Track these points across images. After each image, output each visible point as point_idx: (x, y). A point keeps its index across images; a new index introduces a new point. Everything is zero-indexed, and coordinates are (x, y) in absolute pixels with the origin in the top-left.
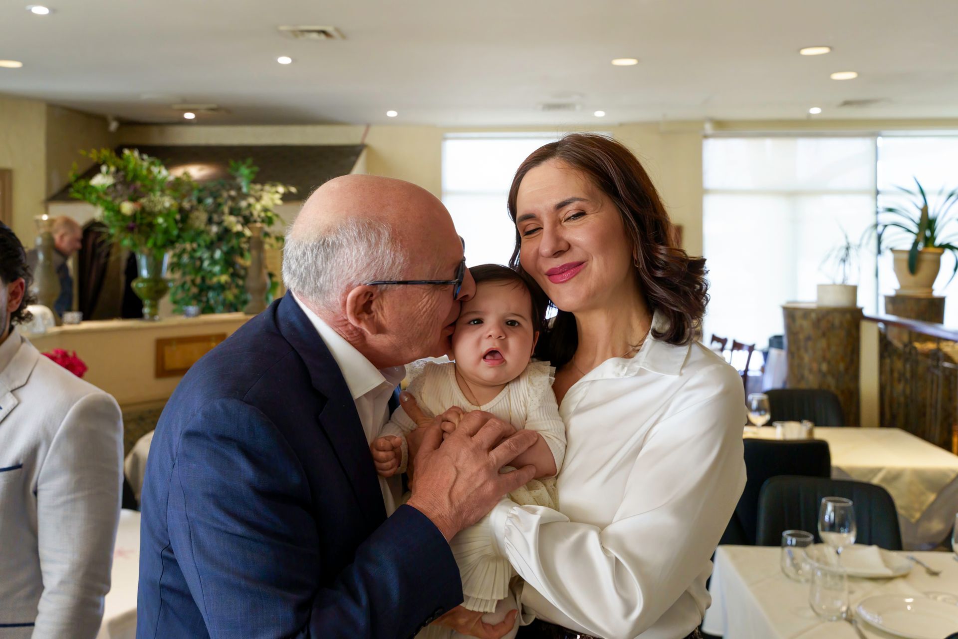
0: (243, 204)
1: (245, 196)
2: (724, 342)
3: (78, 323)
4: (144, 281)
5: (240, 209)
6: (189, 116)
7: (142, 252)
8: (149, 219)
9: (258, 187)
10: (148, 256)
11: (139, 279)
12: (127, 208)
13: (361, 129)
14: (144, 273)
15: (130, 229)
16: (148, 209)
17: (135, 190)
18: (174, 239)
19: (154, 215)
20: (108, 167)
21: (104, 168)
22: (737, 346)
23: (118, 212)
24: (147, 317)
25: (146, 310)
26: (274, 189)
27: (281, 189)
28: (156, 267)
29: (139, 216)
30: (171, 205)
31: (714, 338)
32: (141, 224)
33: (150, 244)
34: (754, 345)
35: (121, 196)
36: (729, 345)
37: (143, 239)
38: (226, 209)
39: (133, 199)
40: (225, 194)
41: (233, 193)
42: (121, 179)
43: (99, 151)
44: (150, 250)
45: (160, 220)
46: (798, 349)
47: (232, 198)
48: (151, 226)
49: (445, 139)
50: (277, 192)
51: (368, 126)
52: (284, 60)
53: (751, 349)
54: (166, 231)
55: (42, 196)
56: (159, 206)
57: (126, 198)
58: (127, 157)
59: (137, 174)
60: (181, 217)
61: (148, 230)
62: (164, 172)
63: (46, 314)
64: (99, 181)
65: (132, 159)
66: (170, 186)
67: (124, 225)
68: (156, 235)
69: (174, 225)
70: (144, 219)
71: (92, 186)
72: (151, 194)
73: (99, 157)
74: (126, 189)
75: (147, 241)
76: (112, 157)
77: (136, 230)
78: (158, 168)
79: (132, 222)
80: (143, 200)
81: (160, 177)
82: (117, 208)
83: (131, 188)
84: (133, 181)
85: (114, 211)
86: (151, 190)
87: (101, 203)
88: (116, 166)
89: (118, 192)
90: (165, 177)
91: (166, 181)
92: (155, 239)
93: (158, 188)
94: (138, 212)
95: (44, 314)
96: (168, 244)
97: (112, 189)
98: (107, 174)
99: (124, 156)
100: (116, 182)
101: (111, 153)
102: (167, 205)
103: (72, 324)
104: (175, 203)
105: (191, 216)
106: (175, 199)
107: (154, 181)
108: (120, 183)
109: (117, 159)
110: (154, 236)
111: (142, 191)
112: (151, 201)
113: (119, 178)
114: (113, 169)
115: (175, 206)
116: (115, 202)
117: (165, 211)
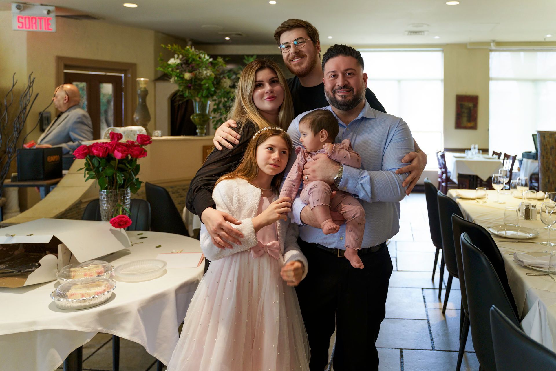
2: (499, 155)
3: (161, 136)
4: (197, 115)
6: (227, 38)
7: (196, 100)
8: (199, 82)
10: (200, 102)
11: (195, 115)
12: (187, 76)
14: (197, 111)
15: (189, 87)
16: (199, 77)
17: (193, 67)
18: (212, 93)
19: (201, 80)
20: (178, 55)
21: (176, 56)
22: (507, 156)
23: (183, 78)
24: (199, 134)
25: (198, 131)
28: (203, 107)
29: (193, 80)
30: (211, 75)
31: (494, 153)
32: (195, 85)
33: (199, 96)
34: (516, 156)
35: (185, 71)
36: (502, 157)
37: (196, 93)
39: (190, 72)
42: (185, 61)
44: (200, 99)
45: (204, 82)
46: (547, 154)
48: (200, 85)
52: (273, 3)
53: (514, 158)
54: (208, 89)
55: (153, 78)
56: (204, 75)
57: (187, 71)
58: (188, 50)
59: (194, 60)
60: (216, 81)
61: (198, 88)
62: (207, 57)
63: (142, 130)
64: (173, 61)
65: (191, 51)
66: (210, 65)
67: (186, 85)
68: (203, 90)
69: (212, 85)
70: (196, 82)
71: (169, 65)
72: (200, 69)
73: (172, 49)
74: (187, 66)
75: (198, 94)
76: (180, 50)
77: (192, 88)
78: (203, 55)
79: (190, 84)
80: (196, 72)
81: (205, 60)
82: (182, 76)
83: (190, 66)
84: (191, 63)
85: (180, 77)
86: (200, 67)
87: (174, 73)
88: (182, 54)
89: (183, 68)
90: (207, 60)
91: (207, 62)
92: (203, 93)
93: (204, 66)
94: (193, 78)
95: (141, 131)
96: (209, 95)
97: (180, 66)
98: (177, 58)
99: (186, 49)
100: (182, 62)
101: (178, 47)
102: (208, 74)
103: (157, 136)
104: (213, 74)
105: (222, 81)
106: (213, 72)
107: (202, 62)
108: (184, 63)
109: (183, 51)
110: (201, 91)
111: (196, 67)
112: (200, 73)
113: (184, 60)
114: (181, 56)
115: (213, 75)
116: (181, 73)
117: (207, 78)
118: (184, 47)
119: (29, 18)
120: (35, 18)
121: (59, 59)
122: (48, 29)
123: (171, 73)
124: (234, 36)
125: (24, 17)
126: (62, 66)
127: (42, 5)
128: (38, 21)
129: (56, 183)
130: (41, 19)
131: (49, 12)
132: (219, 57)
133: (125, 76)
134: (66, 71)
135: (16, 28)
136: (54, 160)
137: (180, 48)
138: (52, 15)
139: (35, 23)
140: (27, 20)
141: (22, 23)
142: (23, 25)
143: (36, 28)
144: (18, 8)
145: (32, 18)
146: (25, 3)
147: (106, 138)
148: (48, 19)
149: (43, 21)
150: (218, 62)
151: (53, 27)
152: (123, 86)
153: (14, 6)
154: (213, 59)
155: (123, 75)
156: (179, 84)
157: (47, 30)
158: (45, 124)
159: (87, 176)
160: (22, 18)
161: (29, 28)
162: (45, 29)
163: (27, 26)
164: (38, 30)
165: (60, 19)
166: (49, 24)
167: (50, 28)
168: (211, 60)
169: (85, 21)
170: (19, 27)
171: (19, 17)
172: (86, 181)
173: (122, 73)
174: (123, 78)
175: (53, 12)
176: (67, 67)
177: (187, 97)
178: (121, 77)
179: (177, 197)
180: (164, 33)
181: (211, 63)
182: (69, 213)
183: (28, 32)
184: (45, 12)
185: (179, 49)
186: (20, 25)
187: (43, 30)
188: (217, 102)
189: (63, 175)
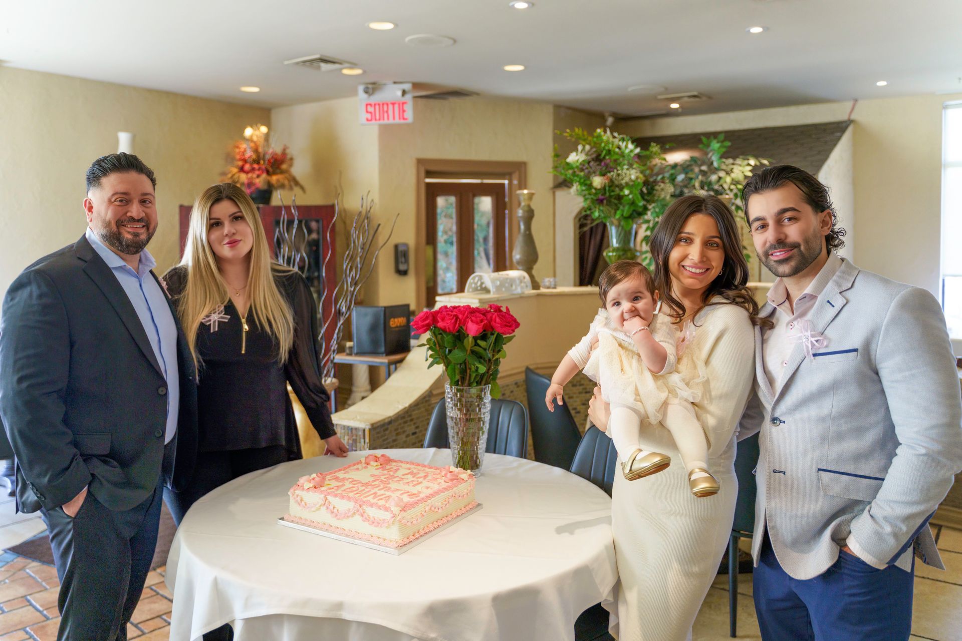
0: (714, 178)
1: (716, 170)
4: (614, 250)
5: (710, 184)
6: (675, 106)
7: (612, 223)
8: (617, 191)
9: (730, 161)
10: (618, 227)
11: (611, 249)
12: (598, 181)
13: (848, 105)
14: (615, 242)
15: (600, 201)
16: (616, 182)
17: (607, 165)
18: (640, 210)
19: (621, 188)
20: (584, 146)
21: (580, 147)
23: (590, 186)
26: (746, 162)
27: (752, 162)
28: (626, 237)
29: (607, 189)
30: (637, 178)
32: (610, 196)
33: (618, 215)
35: (594, 172)
37: (613, 211)
38: (697, 184)
39: (603, 175)
40: (697, 170)
41: (704, 168)
42: (594, 156)
43: (572, 130)
44: (619, 220)
45: (626, 192)
47: (703, 173)
48: (620, 198)
49: (945, 107)
50: (749, 165)
51: (856, 100)
52: (757, 30)
54: (633, 203)
55: (551, 184)
56: (627, 179)
57: (598, 173)
58: (599, 136)
59: (609, 152)
60: (647, 189)
61: (616, 202)
62: (631, 146)
63: (524, 278)
64: (574, 158)
65: (605, 138)
66: (637, 160)
67: (595, 198)
68: (624, 206)
69: (639, 197)
70: (613, 191)
71: (568, 164)
72: (619, 168)
73: (571, 136)
74: (598, 165)
75: (615, 213)
76: (586, 137)
77: (605, 202)
78: (625, 143)
79: (602, 195)
80: (612, 173)
81: (627, 151)
82: (588, 182)
83: (603, 164)
84: (604, 157)
85: (586, 185)
86: (619, 164)
87: (576, 178)
88: (589, 144)
89: (591, 167)
90: (631, 151)
91: (632, 155)
92: (623, 211)
93: (626, 162)
94: (607, 184)
95: (522, 278)
96: (635, 214)
97: (586, 165)
98: (581, 152)
99: (595, 134)
100: (589, 158)
101: (583, 131)
102: (633, 177)
103: (548, 288)
104: (641, 176)
105: (657, 187)
106: (642, 172)
107: (622, 155)
108: (593, 160)
109: (590, 138)
110: (621, 207)
111: (612, 164)
112: (618, 175)
113: (592, 154)
114: (588, 147)
115: (642, 178)
116: (588, 177)
117: (631, 183)
118: (591, 132)
119: (379, 104)
120: (387, 104)
121: (420, 162)
122: (404, 119)
123: (572, 177)
124: (686, 99)
125: (373, 104)
126: (423, 174)
127: (395, 83)
128: (391, 107)
129: (401, 361)
130: (393, 104)
131: (404, 93)
132: (653, 144)
133: (510, 183)
134: (428, 180)
135: (364, 121)
136: (398, 325)
137: (585, 133)
138: (408, 98)
139: (387, 112)
140: (377, 107)
141: (371, 113)
142: (372, 116)
143: (388, 119)
144: (366, 91)
145: (383, 104)
146: (374, 83)
147: (471, 290)
148: (404, 103)
149: (396, 107)
150: (652, 152)
151: (409, 114)
152: (507, 199)
153: (361, 89)
154: (641, 149)
155: (506, 182)
156: (584, 196)
157: (402, 121)
158: (402, 263)
159: (430, 360)
160: (371, 105)
161: (380, 120)
162: (400, 119)
163: (377, 117)
164: (391, 121)
165: (420, 101)
166: (404, 111)
167: (406, 116)
168: (638, 150)
169: (453, 100)
170: (368, 120)
171: (367, 105)
172: (429, 368)
173: (504, 179)
174: (507, 186)
175: (409, 92)
176: (429, 174)
177: (598, 218)
178: (503, 185)
179: (580, 393)
180: (569, 108)
181: (638, 156)
182: (414, 410)
183: (381, 126)
184: (399, 93)
185: (583, 135)
186: (369, 116)
187: (397, 121)
188: (651, 225)
189: (411, 348)
